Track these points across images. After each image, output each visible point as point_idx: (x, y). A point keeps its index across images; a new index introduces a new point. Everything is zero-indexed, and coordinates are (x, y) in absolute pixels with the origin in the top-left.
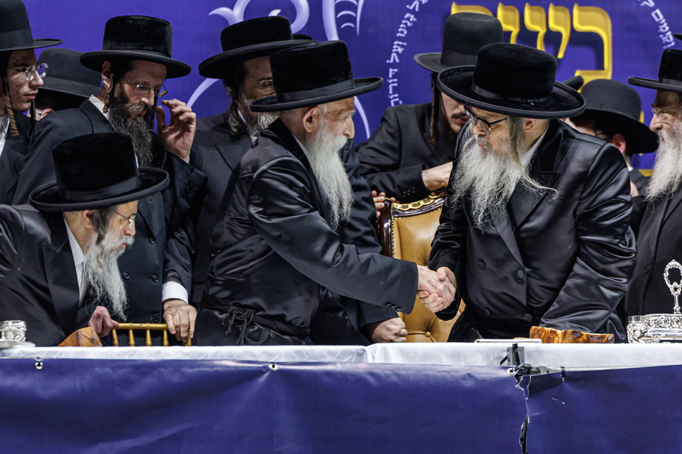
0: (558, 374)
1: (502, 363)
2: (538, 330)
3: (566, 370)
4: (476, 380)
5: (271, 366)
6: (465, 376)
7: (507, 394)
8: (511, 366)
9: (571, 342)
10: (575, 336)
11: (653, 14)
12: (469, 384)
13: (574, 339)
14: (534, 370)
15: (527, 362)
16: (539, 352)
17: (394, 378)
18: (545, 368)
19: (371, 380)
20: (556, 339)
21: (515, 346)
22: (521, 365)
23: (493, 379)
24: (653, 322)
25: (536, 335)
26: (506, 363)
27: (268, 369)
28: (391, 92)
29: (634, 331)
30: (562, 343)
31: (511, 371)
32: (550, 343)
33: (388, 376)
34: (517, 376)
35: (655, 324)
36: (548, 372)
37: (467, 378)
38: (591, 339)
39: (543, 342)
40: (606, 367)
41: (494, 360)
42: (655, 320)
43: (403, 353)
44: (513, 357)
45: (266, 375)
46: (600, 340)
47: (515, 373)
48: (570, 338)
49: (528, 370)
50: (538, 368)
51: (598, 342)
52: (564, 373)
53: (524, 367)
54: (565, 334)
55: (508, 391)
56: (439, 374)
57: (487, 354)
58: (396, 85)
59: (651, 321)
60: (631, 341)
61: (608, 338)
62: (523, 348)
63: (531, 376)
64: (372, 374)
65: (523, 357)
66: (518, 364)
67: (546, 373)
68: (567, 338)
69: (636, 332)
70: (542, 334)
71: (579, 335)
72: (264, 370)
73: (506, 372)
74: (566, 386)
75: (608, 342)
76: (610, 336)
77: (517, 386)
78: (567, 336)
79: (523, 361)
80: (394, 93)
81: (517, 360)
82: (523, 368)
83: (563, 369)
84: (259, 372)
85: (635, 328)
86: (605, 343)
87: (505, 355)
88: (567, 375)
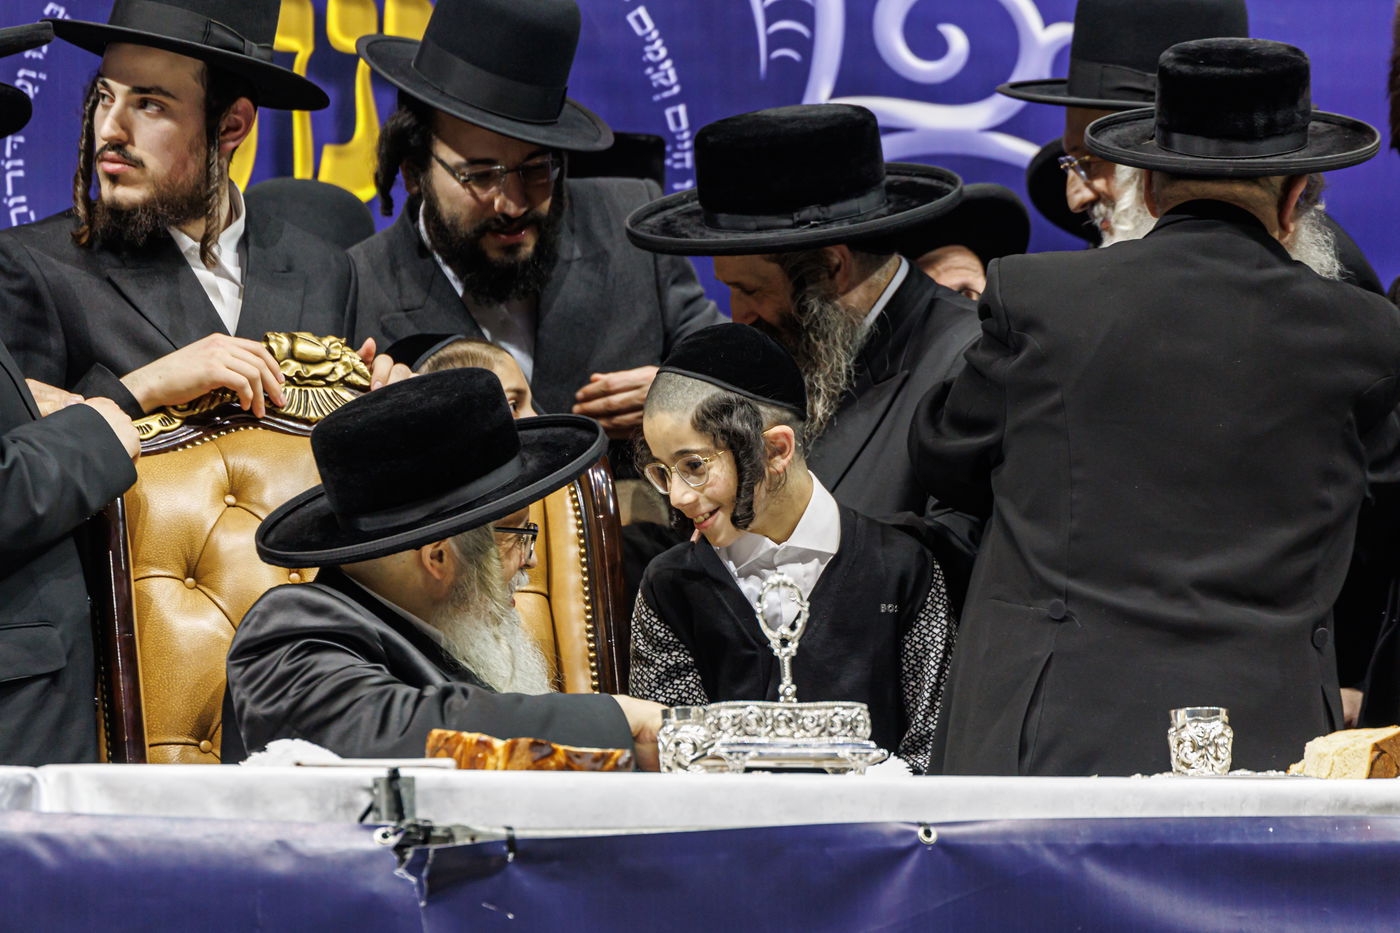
0: (496, 844)
1: (362, 818)
2: (447, 740)
3: (519, 834)
4: (300, 857)
6: (272, 845)
7: (377, 889)
8: (383, 823)
9: (528, 769)
10: (537, 755)
11: (630, 18)
12: (281, 865)
13: (535, 762)
14: (438, 833)
15: (421, 814)
16: (448, 791)
17: (99, 850)
18: (465, 828)
19: (42, 853)
20: (491, 760)
21: (394, 775)
22: (408, 821)
23: (340, 854)
24: (729, 723)
25: (442, 752)
26: (369, 820)
28: (9, 191)
29: (677, 744)
30: (506, 769)
31: (385, 836)
32: (475, 768)
33: (83, 845)
34: (399, 849)
35: (734, 725)
36: (473, 839)
37: (277, 849)
38: (577, 761)
39: (459, 766)
40: (614, 828)
41: (336, 810)
42: (734, 717)
43: (113, 790)
44: (389, 802)
46: (599, 765)
47: (393, 840)
48: (526, 759)
49: (426, 832)
50: (448, 830)
51: (594, 770)
52: (512, 842)
53: (416, 826)
54: (512, 749)
55: (379, 884)
56: (208, 841)
57: (320, 795)
58: (20, 173)
59: (722, 721)
60: (669, 769)
61: (617, 759)
62: (412, 780)
63: (432, 847)
64: (44, 839)
65: (412, 802)
66: (401, 817)
67: (468, 842)
68: (518, 758)
69: (682, 746)
70: (455, 749)
71: (546, 751)
73: (372, 840)
74: (518, 873)
75: (616, 768)
76: (622, 755)
77: (400, 872)
78: (517, 753)
79: (413, 811)
80: (16, 194)
81: (398, 809)
82: (412, 830)
83: (511, 833)
85: (679, 736)
86: (609, 771)
87: (365, 800)
88: (520, 847)
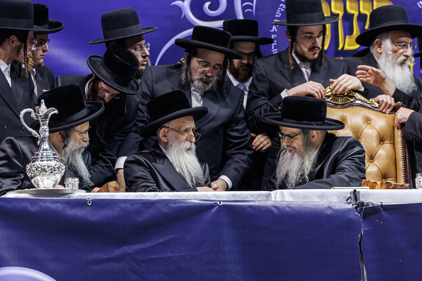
0: (379, 206)
1: (347, 200)
2: (366, 182)
3: (384, 204)
4: (333, 210)
5: (218, 203)
6: (327, 207)
7: (351, 217)
8: (353, 202)
9: (385, 189)
10: (388, 185)
11: (418, 4)
12: (329, 212)
13: (387, 187)
14: (365, 204)
15: (361, 200)
16: (368, 194)
17: (288, 209)
18: (371, 203)
19: (275, 210)
20: (377, 186)
21: (355, 191)
22: (358, 201)
23: (343, 209)
25: (365, 185)
26: (349, 201)
27: (217, 204)
28: (273, 48)
29: (420, 182)
30: (380, 189)
31: (353, 205)
32: (373, 189)
33: (284, 208)
34: (356, 208)
36: (373, 205)
37: (328, 208)
38: (397, 186)
39: (370, 189)
40: (405, 202)
41: (343, 199)
43: (292, 195)
44: (354, 197)
45: (216, 208)
46: (402, 187)
47: (355, 206)
48: (385, 186)
49: (362, 204)
50: (367, 203)
51: (401, 189)
52: (382, 206)
53: (360, 202)
54: (382, 184)
55: (351, 216)
56: (312, 207)
57: (339, 195)
58: (276, 44)
60: (418, 187)
61: (406, 186)
62: (359, 192)
63: (364, 207)
64: (275, 207)
65: (359, 197)
66: (357, 201)
67: (372, 206)
68: (383, 186)
69: (421, 182)
70: (368, 184)
71: (390, 184)
72: (215, 205)
73: (350, 206)
74: (383, 213)
75: (406, 188)
76: (407, 185)
77: (356, 213)
78: (383, 185)
79: (359, 199)
80: (275, 49)
81: (356, 199)
82: (359, 203)
83: (382, 204)
84: (212, 206)
85: (420, 180)
86: (404, 189)
87: (349, 195)
88: (384, 207)
